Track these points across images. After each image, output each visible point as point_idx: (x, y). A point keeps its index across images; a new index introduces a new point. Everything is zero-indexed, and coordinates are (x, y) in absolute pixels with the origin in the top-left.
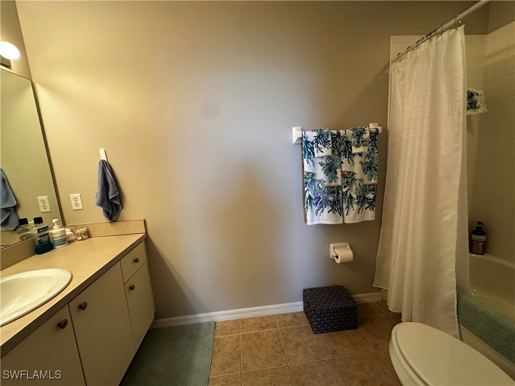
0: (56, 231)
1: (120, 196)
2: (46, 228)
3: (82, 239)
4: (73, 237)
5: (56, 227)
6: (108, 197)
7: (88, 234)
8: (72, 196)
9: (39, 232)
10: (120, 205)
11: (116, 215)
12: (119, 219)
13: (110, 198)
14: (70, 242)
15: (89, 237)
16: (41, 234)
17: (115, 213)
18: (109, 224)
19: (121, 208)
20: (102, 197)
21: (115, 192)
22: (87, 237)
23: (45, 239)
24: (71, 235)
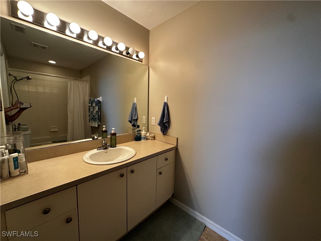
0: (143, 133)
1: (169, 122)
2: (140, 130)
3: (152, 140)
4: (149, 138)
5: (143, 131)
6: (163, 121)
7: (154, 138)
8: (153, 118)
9: (137, 132)
10: (168, 126)
11: (165, 131)
12: (167, 134)
13: (164, 122)
14: (147, 139)
15: (155, 139)
16: (138, 132)
17: (165, 130)
18: (162, 135)
19: (168, 128)
20: (160, 121)
21: (166, 119)
22: (154, 139)
23: (139, 135)
24: (148, 136)
